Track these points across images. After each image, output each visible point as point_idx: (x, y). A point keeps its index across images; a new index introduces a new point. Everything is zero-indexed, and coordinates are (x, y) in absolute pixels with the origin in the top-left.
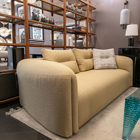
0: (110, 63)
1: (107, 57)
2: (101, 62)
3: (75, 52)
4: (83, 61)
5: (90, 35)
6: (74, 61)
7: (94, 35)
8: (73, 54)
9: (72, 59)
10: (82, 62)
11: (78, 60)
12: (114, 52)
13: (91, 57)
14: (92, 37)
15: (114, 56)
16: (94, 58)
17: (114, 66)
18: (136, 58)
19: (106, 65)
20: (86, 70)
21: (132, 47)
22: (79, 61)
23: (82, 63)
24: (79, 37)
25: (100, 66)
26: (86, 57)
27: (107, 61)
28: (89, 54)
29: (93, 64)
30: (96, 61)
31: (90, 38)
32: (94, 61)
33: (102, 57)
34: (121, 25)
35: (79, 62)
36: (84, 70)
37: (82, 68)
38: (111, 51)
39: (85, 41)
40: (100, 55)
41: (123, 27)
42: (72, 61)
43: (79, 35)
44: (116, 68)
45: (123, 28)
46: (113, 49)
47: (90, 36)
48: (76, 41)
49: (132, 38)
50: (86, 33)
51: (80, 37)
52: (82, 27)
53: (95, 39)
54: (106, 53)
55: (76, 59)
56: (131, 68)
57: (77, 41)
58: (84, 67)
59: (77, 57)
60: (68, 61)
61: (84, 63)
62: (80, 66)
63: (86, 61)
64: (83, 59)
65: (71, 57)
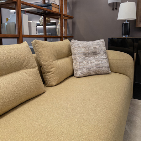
0: (100, 63)
1: (95, 54)
2: (86, 64)
3: (37, 47)
4: (53, 66)
5: (66, 18)
6: (33, 68)
7: (72, 18)
9: (26, 65)
10: (51, 68)
11: (43, 63)
12: (104, 45)
13: (69, 54)
14: (69, 21)
15: (106, 53)
16: (73, 57)
17: (106, 69)
18: (135, 54)
19: (94, 69)
20: (58, 83)
21: (127, 37)
22: (45, 65)
23: (51, 70)
24: (51, 22)
25: (84, 71)
26: (59, 56)
27: (94, 61)
28: (65, 50)
29: (72, 67)
30: (77, 62)
31: (66, 23)
32: (74, 62)
33: (86, 55)
34: (110, 4)
36: (54, 84)
37: (51, 80)
38: (100, 44)
39: (58, 27)
40: (83, 50)
41: (113, 7)
42: (26, 71)
43: (50, 18)
44: (110, 71)
45: (113, 9)
46: (103, 40)
47: (66, 20)
49: (127, 22)
50: (60, 15)
51: (53, 21)
52: (52, 5)
53: (74, 24)
54: (92, 48)
56: (131, 71)
58: (55, 76)
59: (40, 57)
60: (16, 71)
61: (56, 68)
62: (48, 75)
63: (59, 64)
64: (53, 61)
65: (24, 60)
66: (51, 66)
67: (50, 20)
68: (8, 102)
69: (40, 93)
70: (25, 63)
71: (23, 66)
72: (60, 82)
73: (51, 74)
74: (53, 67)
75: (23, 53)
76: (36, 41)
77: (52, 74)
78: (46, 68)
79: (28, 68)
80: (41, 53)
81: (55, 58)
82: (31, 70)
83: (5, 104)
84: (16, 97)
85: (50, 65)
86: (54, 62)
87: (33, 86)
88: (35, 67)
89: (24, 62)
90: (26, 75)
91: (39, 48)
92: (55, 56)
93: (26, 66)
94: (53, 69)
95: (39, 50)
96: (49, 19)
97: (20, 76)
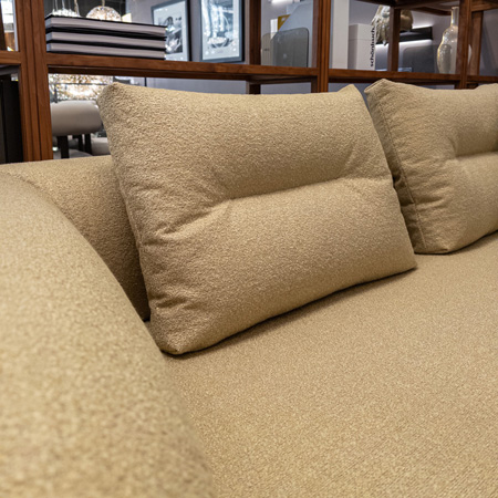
3: (388, 107)
4: (444, 177)
5: (479, 6)
6: (377, 176)
8: (370, 126)
9: (356, 164)
11: (406, 165)
14: (492, 18)
20: (462, 244)
22: (413, 173)
23: (438, 192)
26: (466, 145)
35: (412, 179)
36: (448, 247)
37: (436, 228)
39: (448, 39)
42: (356, 182)
43: (413, 13)
47: (482, 11)
48: (394, 49)
51: (421, 22)
55: (391, 158)
57: (401, 44)
58: (450, 218)
59: (396, 141)
60: (324, 181)
61: (456, 188)
62: (423, 210)
63: (467, 172)
64: (446, 159)
65: (352, 147)
66: (436, 179)
67: (411, 22)
68: (308, 273)
69: (400, 268)
70: (353, 157)
71: (348, 165)
72: (468, 243)
73: (436, 208)
74: (444, 184)
75: (349, 121)
76: (385, 85)
77: (440, 207)
78: (418, 184)
79: (362, 175)
80: (399, 128)
81: (452, 149)
82: (372, 182)
83: (299, 279)
84: (330, 262)
85: (433, 174)
86: (448, 162)
87: (381, 238)
88: (383, 175)
89: (350, 153)
90: (357, 195)
91: (393, 111)
92: (452, 142)
93: (357, 166)
94: (446, 189)
95: (394, 117)
96: (407, 18)
97: (339, 196)
